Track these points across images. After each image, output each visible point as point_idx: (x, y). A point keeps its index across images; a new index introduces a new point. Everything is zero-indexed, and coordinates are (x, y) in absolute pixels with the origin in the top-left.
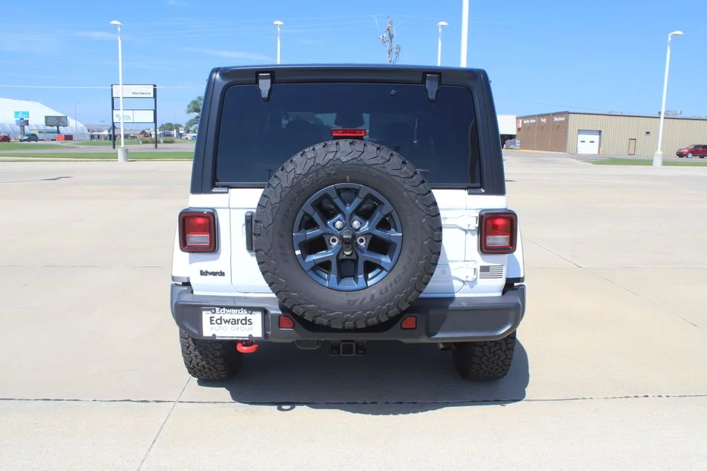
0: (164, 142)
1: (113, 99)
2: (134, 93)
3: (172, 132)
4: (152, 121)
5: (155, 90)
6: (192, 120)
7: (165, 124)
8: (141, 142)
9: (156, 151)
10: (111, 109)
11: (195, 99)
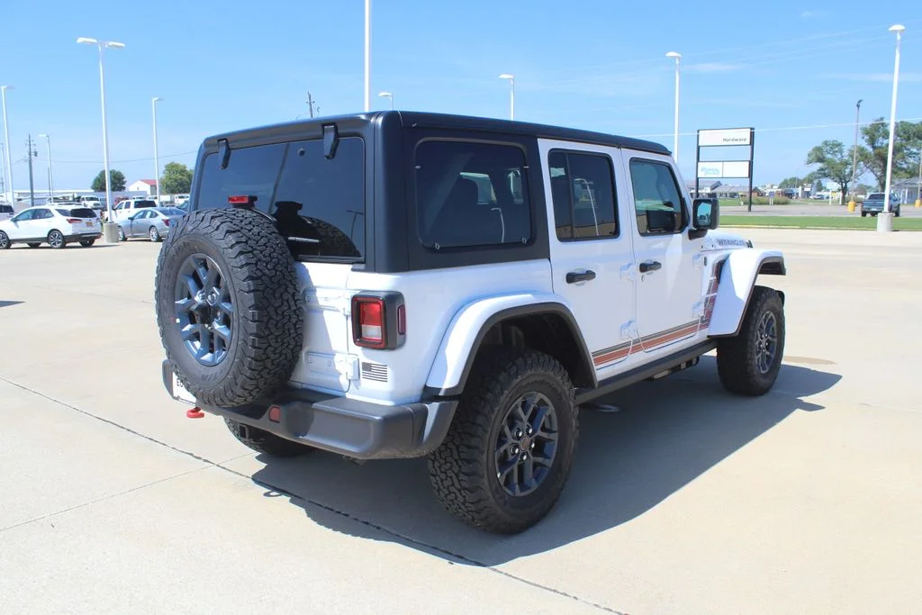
0: (775, 203)
1: (699, 148)
2: (725, 140)
3: (795, 190)
4: (747, 175)
5: (752, 135)
6: (813, 173)
7: (788, 178)
8: (742, 203)
9: (750, 214)
10: (696, 161)
11: (819, 144)
